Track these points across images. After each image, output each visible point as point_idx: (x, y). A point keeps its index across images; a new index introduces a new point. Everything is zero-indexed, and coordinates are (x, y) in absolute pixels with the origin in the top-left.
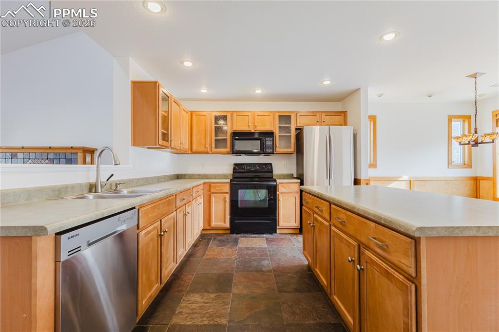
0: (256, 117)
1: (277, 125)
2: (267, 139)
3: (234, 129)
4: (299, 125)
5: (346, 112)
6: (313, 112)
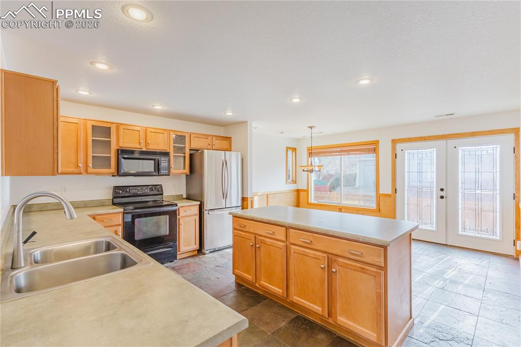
0: (149, 133)
1: (172, 145)
2: (162, 159)
3: (121, 145)
4: (194, 146)
5: (231, 138)
6: (206, 135)
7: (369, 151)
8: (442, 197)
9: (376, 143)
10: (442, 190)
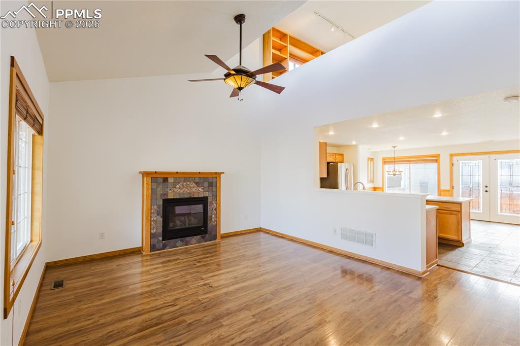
5: (343, 154)
7: (432, 161)
8: (486, 191)
9: (438, 156)
10: (486, 187)
